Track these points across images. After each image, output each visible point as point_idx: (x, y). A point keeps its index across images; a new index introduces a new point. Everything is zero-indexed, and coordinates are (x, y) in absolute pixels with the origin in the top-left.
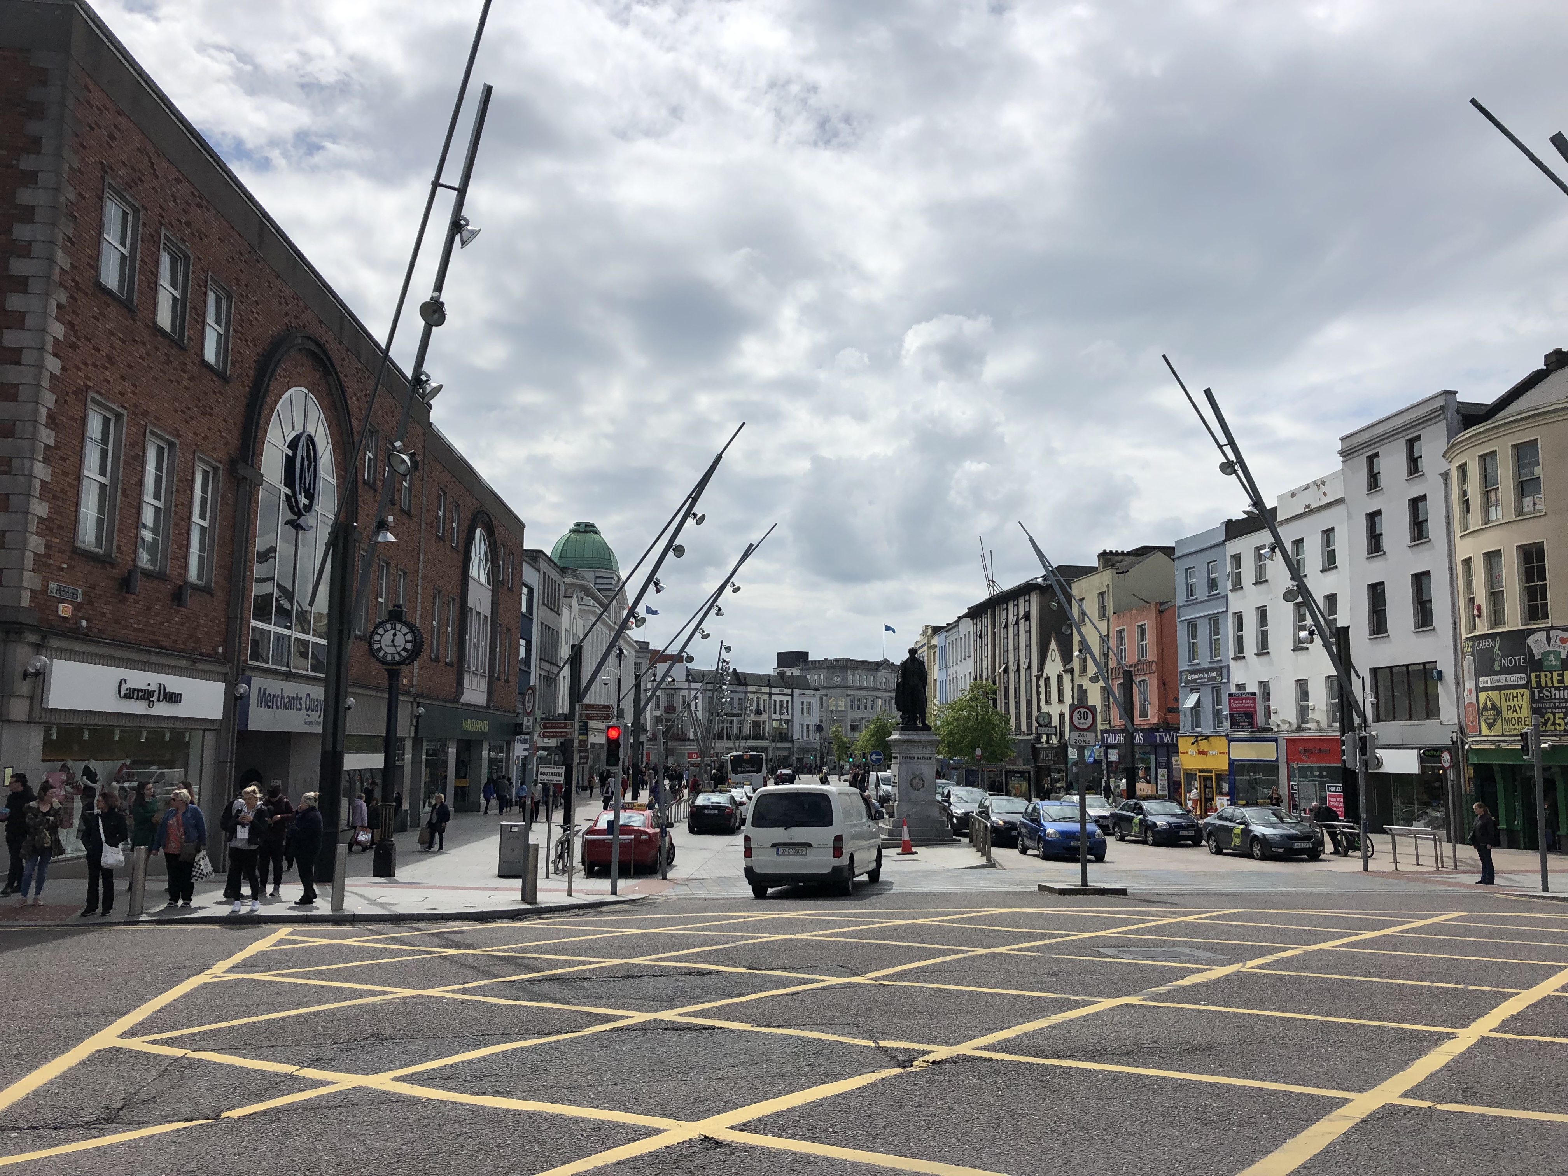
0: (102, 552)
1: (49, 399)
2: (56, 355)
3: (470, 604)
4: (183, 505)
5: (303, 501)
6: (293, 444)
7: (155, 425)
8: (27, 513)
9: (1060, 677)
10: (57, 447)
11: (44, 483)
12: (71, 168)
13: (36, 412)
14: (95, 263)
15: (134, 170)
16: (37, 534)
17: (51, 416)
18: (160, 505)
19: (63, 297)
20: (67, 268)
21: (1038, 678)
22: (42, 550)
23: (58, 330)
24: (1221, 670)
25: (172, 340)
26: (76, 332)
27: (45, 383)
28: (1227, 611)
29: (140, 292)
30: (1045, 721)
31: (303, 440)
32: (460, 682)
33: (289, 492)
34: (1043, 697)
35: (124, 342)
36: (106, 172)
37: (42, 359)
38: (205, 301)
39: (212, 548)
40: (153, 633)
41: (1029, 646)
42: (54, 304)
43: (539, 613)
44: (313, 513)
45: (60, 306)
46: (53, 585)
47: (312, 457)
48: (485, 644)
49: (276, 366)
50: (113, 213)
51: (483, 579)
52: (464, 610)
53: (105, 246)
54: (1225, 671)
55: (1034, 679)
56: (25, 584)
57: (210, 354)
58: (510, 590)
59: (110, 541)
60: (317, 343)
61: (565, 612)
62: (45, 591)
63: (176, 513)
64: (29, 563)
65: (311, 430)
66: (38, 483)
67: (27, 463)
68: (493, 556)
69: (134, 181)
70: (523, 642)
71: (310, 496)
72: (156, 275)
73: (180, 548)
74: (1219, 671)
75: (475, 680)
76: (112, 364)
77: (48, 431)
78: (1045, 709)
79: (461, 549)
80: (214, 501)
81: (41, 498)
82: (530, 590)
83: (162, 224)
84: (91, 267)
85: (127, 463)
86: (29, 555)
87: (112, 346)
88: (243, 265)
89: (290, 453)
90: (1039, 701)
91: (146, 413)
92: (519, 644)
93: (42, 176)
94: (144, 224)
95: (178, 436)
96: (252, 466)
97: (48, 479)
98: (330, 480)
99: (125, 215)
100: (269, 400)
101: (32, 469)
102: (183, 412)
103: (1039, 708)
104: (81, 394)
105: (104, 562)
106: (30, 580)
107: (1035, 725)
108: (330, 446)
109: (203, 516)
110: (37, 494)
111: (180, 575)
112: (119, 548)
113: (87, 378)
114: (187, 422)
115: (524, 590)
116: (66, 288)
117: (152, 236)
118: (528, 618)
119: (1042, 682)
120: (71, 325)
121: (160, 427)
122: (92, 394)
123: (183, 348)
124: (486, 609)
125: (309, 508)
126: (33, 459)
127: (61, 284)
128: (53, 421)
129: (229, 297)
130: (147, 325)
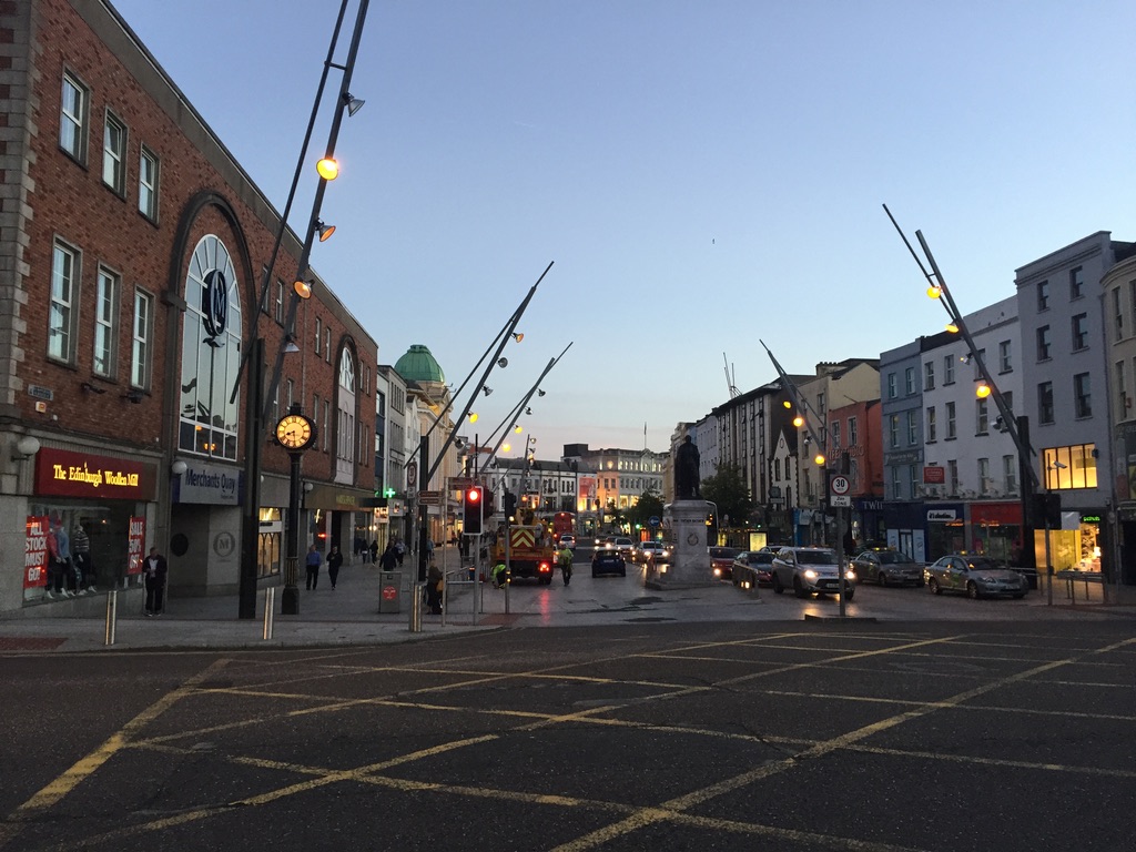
0: (67, 361)
1: (25, 239)
2: (29, 204)
3: (340, 406)
4: (127, 325)
5: (217, 324)
6: (208, 280)
7: (104, 262)
8: (11, 329)
9: (787, 459)
10: (32, 277)
11: (22, 306)
12: (38, 55)
13: (15, 249)
14: (56, 132)
15: (85, 58)
16: (18, 346)
17: (26, 252)
18: (109, 325)
19: (33, 157)
20: (35, 134)
21: (770, 460)
22: (22, 359)
23: (29, 184)
24: (917, 451)
25: (115, 194)
26: (43, 186)
27: (22, 227)
28: (921, 407)
29: (91, 155)
30: (775, 492)
31: (216, 276)
32: (334, 468)
33: (206, 317)
34: (773, 475)
35: (79, 194)
36: (63, 59)
37: (18, 206)
38: (139, 164)
39: (149, 360)
40: (107, 426)
41: (763, 436)
42: (26, 164)
43: (389, 413)
44: (224, 334)
45: (31, 165)
46: (31, 387)
47: (223, 290)
48: (351, 437)
49: (194, 217)
50: (68, 91)
51: (348, 387)
52: (336, 411)
53: (63, 118)
54: (920, 453)
55: (767, 462)
56: (11, 386)
57: (143, 207)
58: (369, 396)
59: (73, 353)
60: (225, 200)
61: (407, 413)
62: (25, 391)
63: (121, 331)
64: (13, 370)
65: (220, 268)
66: (18, 305)
67: (10, 289)
68: (355, 368)
69: (84, 67)
70: (377, 437)
71: (222, 320)
72: (101, 142)
73: (125, 359)
74: (916, 452)
75: (344, 464)
76: (72, 212)
77: (25, 265)
78: (775, 484)
79: (333, 363)
80: (150, 323)
81: (21, 318)
82: (382, 396)
83: (105, 102)
84: (53, 133)
85: (84, 292)
86: (14, 363)
87: (71, 198)
88: (166, 136)
89: (206, 286)
90: (771, 478)
91: (97, 252)
92: (375, 438)
93: (14, 61)
94: (93, 102)
95: (122, 270)
96: (178, 295)
97: (25, 302)
98: (236, 307)
99: (77, 93)
100: (190, 243)
101: (13, 294)
102: (125, 252)
103: (771, 484)
104: (48, 234)
105: (69, 369)
106: (15, 383)
107: (768, 496)
108: (235, 282)
109: (141, 335)
110: (18, 314)
111: (126, 380)
112: (80, 358)
113: (52, 222)
114: (128, 260)
115: (378, 396)
116: (35, 151)
117: (99, 111)
118: (381, 417)
119: (773, 464)
120: (39, 181)
121: (107, 263)
122: (56, 236)
123: (124, 201)
124: (352, 412)
125: (221, 329)
126: (13, 286)
127: (32, 148)
128: (28, 257)
129: (157, 160)
130: (97, 183)
